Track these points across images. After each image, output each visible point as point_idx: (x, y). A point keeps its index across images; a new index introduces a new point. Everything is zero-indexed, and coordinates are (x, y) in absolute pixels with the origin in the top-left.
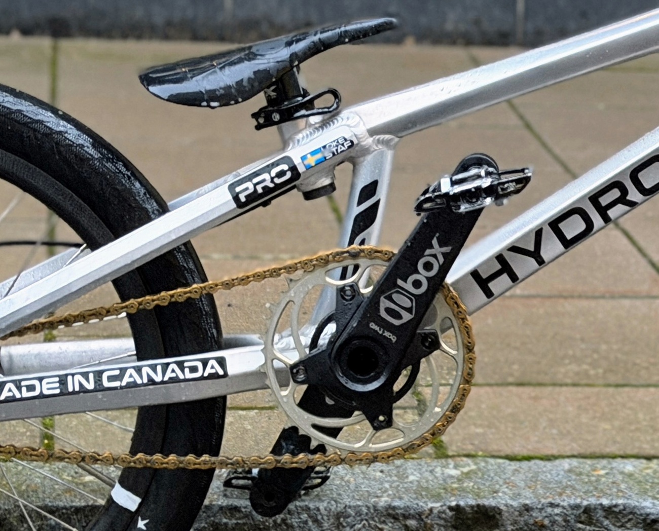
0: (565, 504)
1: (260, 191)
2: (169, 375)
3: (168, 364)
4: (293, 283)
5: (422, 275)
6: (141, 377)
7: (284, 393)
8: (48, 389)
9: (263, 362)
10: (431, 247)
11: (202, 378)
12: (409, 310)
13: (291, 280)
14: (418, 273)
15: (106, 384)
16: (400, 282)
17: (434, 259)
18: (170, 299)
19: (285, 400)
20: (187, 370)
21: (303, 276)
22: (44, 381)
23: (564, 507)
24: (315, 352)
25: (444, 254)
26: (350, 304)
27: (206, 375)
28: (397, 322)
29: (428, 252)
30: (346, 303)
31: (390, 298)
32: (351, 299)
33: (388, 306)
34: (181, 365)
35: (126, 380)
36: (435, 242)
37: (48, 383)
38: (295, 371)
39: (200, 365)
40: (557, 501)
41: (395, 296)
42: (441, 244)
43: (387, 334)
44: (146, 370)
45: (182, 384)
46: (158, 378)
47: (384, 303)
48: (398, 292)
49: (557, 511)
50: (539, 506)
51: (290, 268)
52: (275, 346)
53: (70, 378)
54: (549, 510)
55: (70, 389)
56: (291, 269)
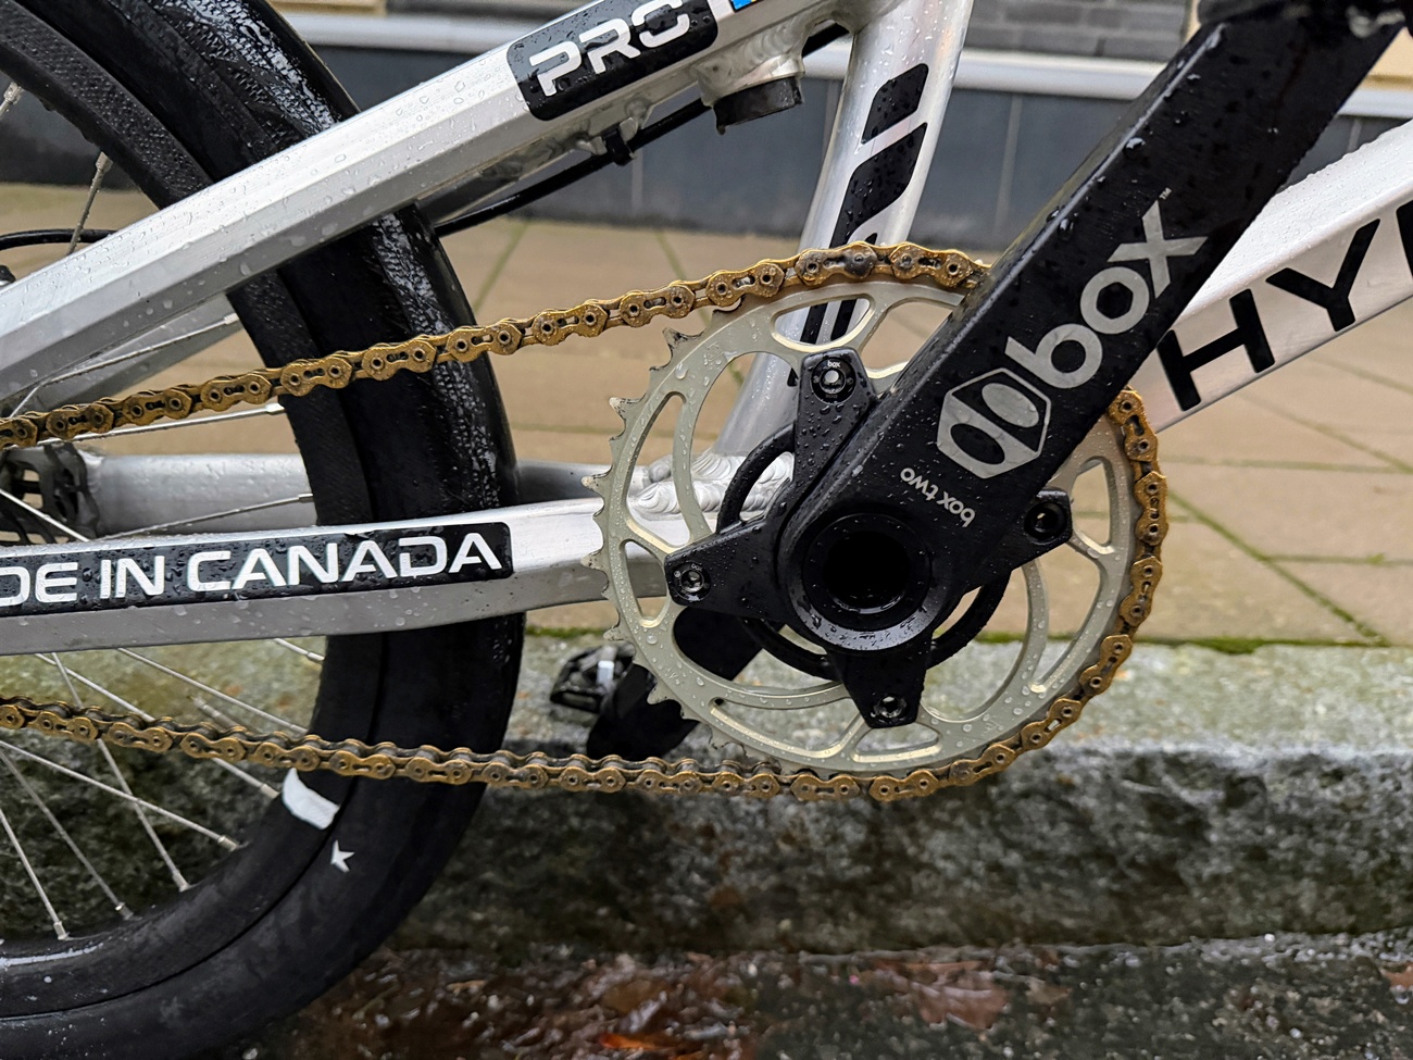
0: (1107, 750)
1: (599, 67)
2: (356, 567)
3: (356, 540)
4: (683, 344)
5: (1091, 330)
6: (284, 571)
7: (649, 623)
8: (50, 590)
9: (599, 544)
10: (1139, 235)
11: (446, 578)
12: (1027, 436)
13: (679, 336)
14: (1080, 320)
15: (195, 584)
16: (1014, 349)
17: (1137, 277)
18: (353, 374)
19: (651, 640)
20: (405, 558)
21: (712, 327)
22: (43, 571)
23: (1104, 756)
24: (732, 531)
25: (1173, 261)
26: (839, 410)
27: (455, 568)
28: (982, 470)
29: (1124, 252)
30: (828, 405)
31: (974, 399)
32: (841, 397)
33: (964, 420)
34: (389, 542)
35: (246, 576)
36: (1152, 218)
37: (49, 575)
38: (678, 575)
39: (440, 545)
40: (1095, 744)
41: (991, 393)
42: (1172, 228)
43: (948, 502)
44: (296, 553)
45: (393, 593)
46: (328, 576)
47: (955, 411)
48: (1002, 379)
49: (1095, 761)
50: (1067, 754)
51: (677, 300)
52: (631, 503)
53: (106, 565)
54: (1083, 760)
55: (105, 593)
56: (678, 304)
